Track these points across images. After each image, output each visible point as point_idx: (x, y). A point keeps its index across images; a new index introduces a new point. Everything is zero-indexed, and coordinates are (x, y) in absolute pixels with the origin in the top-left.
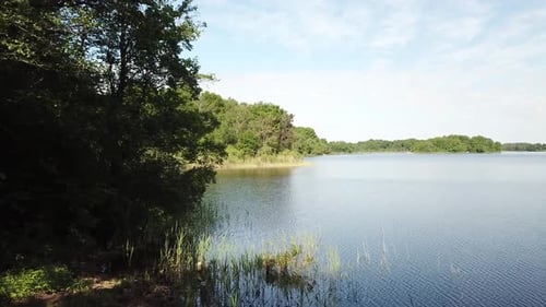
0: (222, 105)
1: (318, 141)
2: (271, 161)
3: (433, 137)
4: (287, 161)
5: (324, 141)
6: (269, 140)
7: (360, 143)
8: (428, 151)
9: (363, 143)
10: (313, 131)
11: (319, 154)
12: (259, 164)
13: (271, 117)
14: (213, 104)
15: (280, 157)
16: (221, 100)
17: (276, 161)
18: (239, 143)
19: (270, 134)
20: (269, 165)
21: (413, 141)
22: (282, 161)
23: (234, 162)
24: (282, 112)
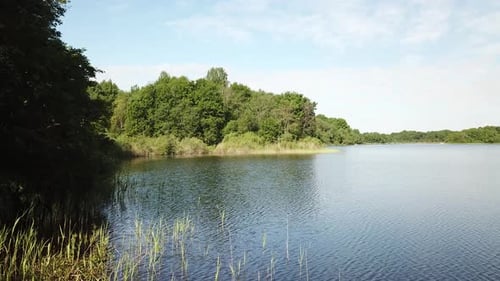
0: (249, 96)
1: (349, 131)
2: (291, 148)
3: (467, 128)
4: (307, 148)
5: (357, 131)
6: (289, 127)
7: (393, 134)
8: (462, 142)
9: (396, 134)
10: (344, 122)
11: (350, 144)
12: (278, 149)
13: (293, 105)
14: (240, 94)
15: (301, 143)
16: (248, 90)
17: (296, 147)
18: (261, 131)
19: (292, 122)
20: (288, 151)
21: (447, 132)
22: (302, 148)
23: (254, 148)
24: (305, 100)
